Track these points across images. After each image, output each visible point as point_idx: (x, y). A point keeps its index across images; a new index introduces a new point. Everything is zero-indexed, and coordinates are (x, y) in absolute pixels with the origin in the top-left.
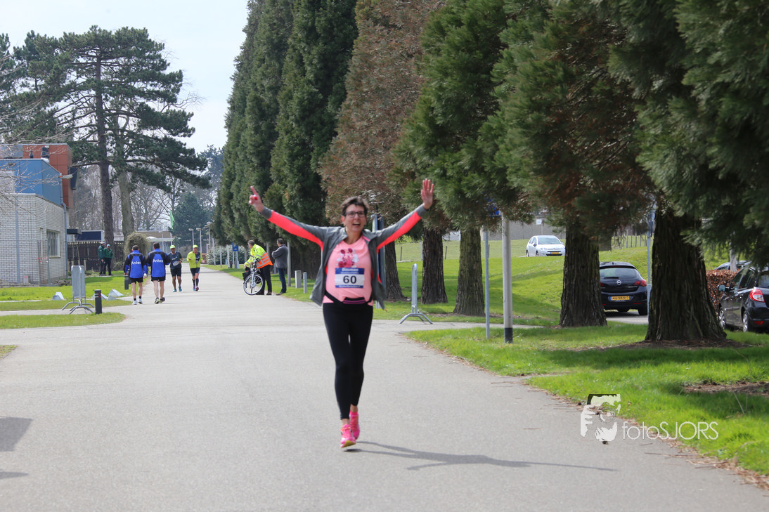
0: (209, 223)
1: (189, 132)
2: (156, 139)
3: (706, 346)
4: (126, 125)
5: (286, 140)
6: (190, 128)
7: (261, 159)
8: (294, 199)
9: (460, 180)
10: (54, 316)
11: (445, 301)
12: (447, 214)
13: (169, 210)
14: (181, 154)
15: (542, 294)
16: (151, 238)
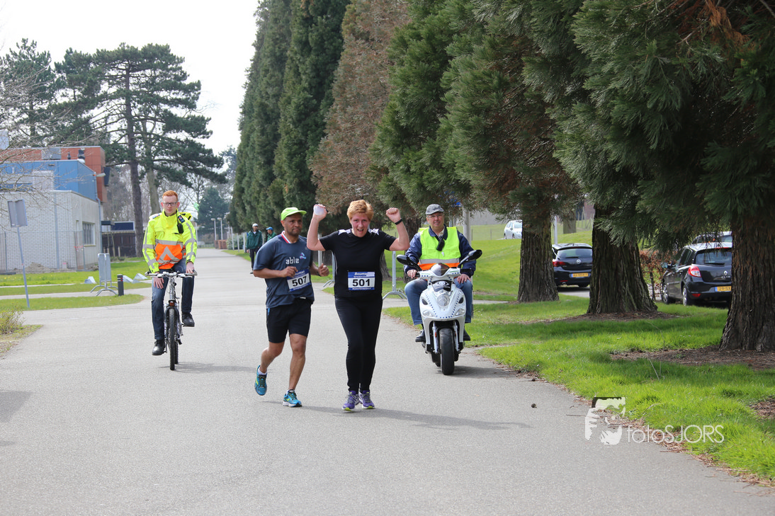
0: (227, 213)
1: (207, 134)
2: (179, 141)
3: (640, 318)
4: (153, 129)
5: (285, 141)
6: (208, 131)
7: (267, 158)
8: (293, 191)
9: (422, 175)
10: (83, 298)
12: (413, 205)
13: (194, 202)
14: (201, 154)
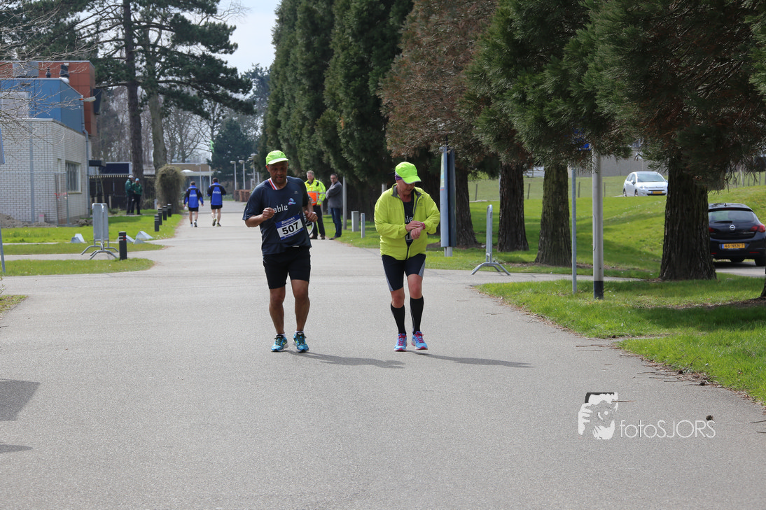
0: (253, 155)
1: (230, 49)
2: (193, 56)
4: (158, 40)
5: (342, 58)
6: (231, 43)
7: (312, 81)
8: (350, 127)
9: (542, 106)
10: (72, 261)
11: (526, 249)
12: (527, 147)
13: (207, 139)
14: (222, 75)
15: (641, 241)
16: (187, 172)
